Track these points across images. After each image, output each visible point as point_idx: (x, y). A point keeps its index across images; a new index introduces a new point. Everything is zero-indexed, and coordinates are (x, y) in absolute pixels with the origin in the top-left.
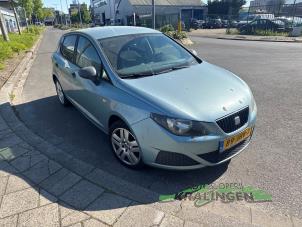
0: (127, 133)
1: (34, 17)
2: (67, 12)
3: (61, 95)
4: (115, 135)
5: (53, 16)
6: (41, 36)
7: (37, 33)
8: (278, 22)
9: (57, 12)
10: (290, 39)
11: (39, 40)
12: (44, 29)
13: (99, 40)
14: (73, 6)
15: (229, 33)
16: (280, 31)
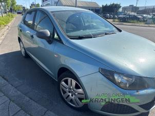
0: (74, 82)
1: (11, 9)
2: (29, 8)
3: (23, 50)
4: (63, 83)
5: (22, 9)
6: (14, 19)
7: (12, 17)
8: (140, 17)
9: (24, 7)
10: (146, 25)
11: (13, 20)
12: (16, 15)
13: (52, 12)
14: (32, 5)
15: (114, 21)
16: (140, 21)
